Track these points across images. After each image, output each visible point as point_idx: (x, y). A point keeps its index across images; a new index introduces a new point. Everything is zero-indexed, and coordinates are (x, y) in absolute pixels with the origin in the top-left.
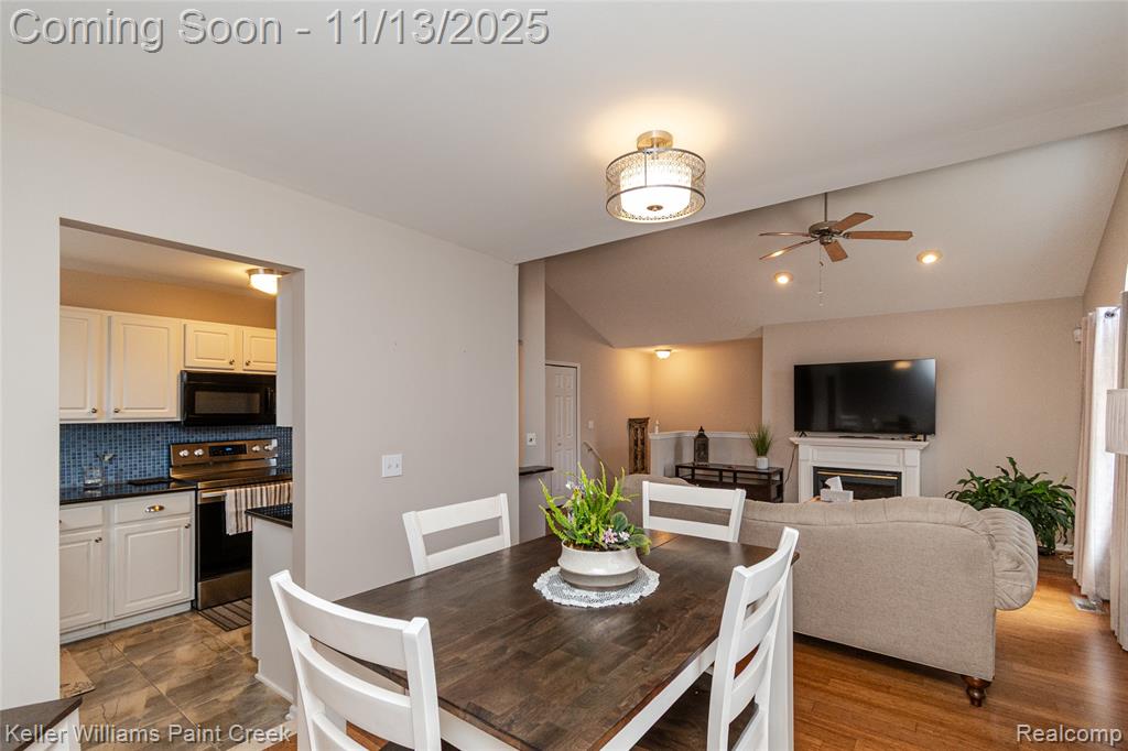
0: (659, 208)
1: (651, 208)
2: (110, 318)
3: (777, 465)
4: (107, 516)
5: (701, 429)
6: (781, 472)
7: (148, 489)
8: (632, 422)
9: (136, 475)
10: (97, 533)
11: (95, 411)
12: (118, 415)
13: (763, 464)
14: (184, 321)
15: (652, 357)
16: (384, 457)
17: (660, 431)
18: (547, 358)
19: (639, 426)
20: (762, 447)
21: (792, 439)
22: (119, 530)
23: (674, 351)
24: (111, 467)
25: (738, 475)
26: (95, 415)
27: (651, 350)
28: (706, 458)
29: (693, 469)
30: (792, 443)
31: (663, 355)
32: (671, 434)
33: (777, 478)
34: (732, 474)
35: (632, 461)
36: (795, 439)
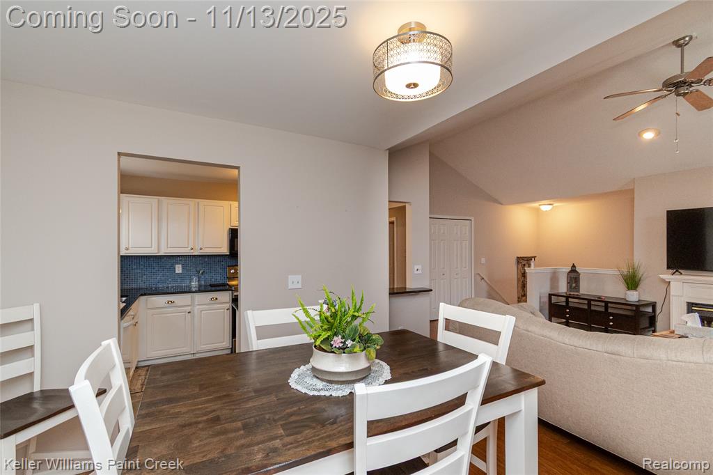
0: (415, 85)
1: (409, 86)
2: (198, 203)
3: (648, 298)
4: (193, 300)
5: (574, 266)
6: (654, 305)
7: (218, 288)
8: (519, 260)
9: (213, 282)
10: (189, 309)
11: (192, 249)
12: (201, 251)
13: (633, 296)
14: (231, 202)
15: (538, 210)
16: (289, 277)
17: (535, 266)
18: (430, 213)
19: (524, 262)
20: (632, 281)
21: (662, 276)
22: (199, 309)
23: (555, 205)
24: (203, 277)
25: (609, 305)
26: (192, 251)
27: (535, 205)
28: (577, 288)
29: (567, 297)
30: (664, 281)
31: (545, 208)
32: (549, 269)
33: (650, 310)
34: (603, 304)
35: (520, 289)
36: (667, 276)
